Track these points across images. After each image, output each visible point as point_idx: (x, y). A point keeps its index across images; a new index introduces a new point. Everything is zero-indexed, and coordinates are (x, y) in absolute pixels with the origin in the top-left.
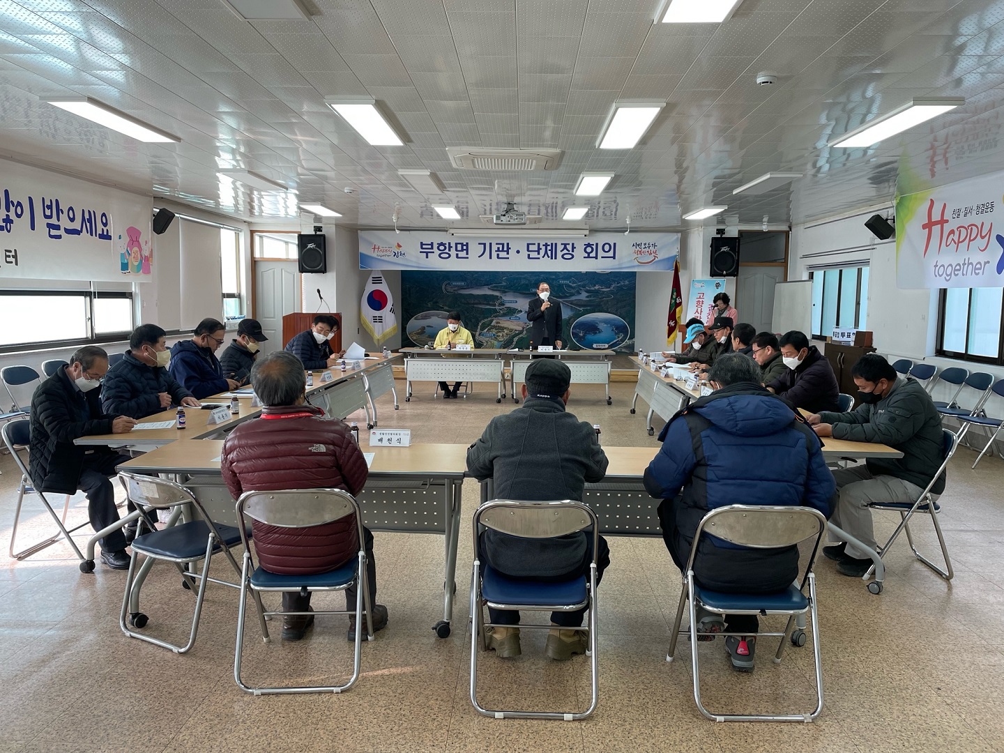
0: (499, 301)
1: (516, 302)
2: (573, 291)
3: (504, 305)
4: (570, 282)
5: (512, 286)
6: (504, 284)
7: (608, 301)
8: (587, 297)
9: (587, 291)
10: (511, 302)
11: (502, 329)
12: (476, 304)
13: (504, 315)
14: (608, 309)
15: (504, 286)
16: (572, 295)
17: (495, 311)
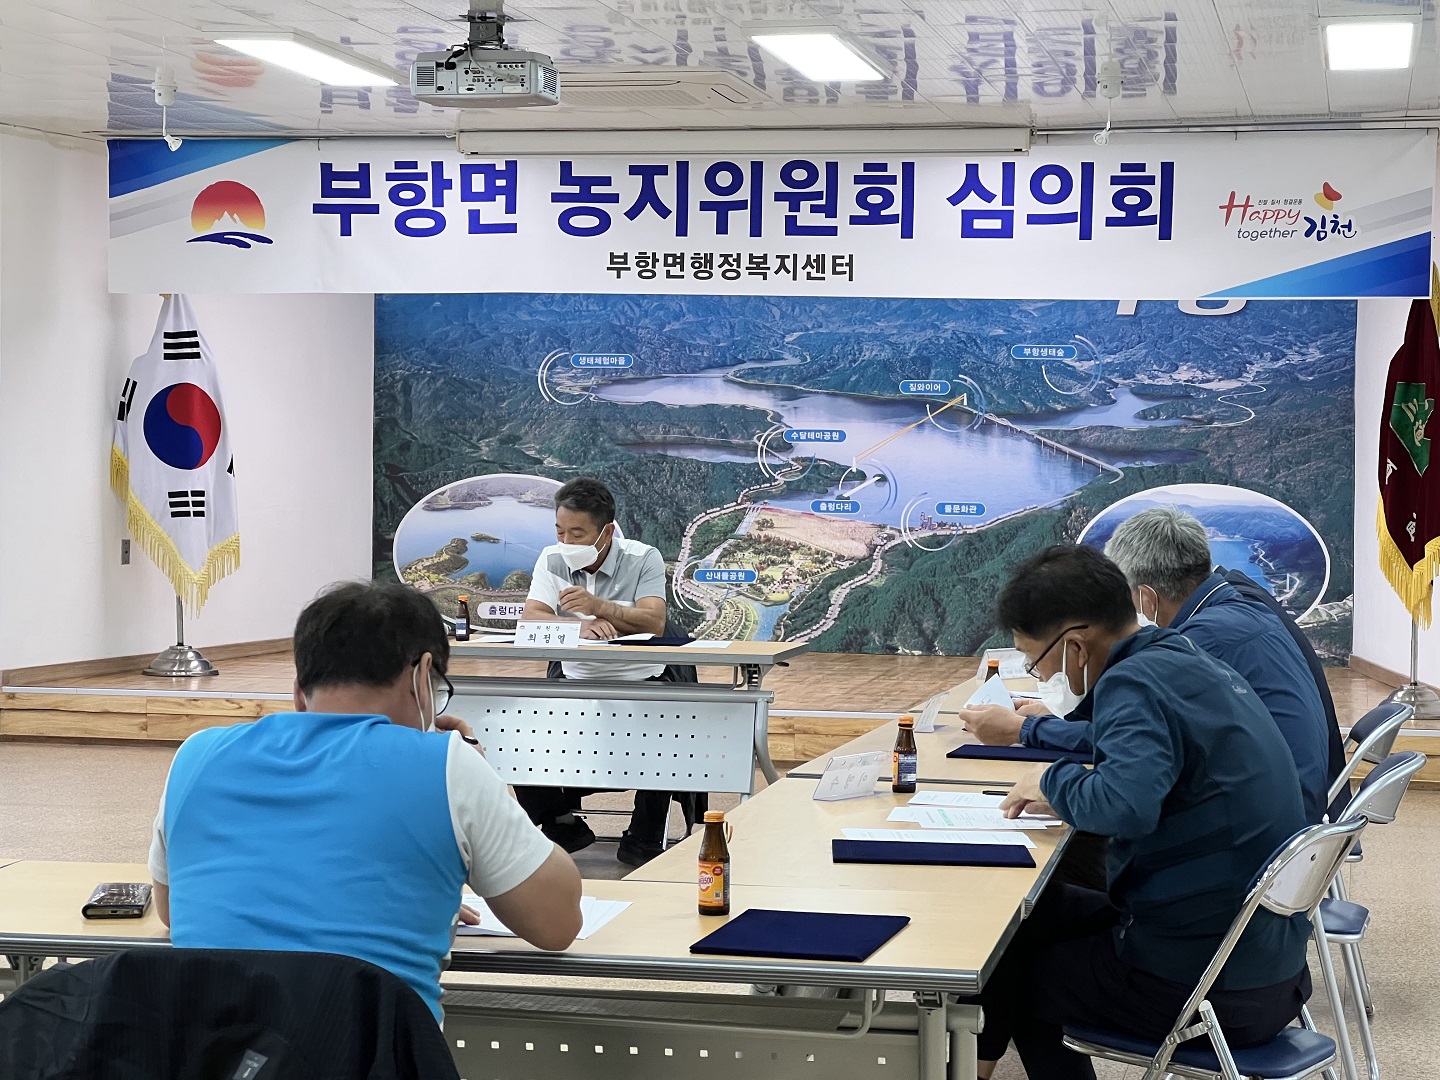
0: (771, 434)
1: (842, 436)
2: (1080, 391)
3: (789, 448)
4: (1069, 353)
5: (822, 371)
6: (790, 360)
7: (1230, 434)
8: (1143, 416)
9: (1141, 392)
10: (820, 436)
11: (785, 549)
12: (676, 444)
13: (792, 491)
14: (1230, 465)
15: (790, 370)
16: (1077, 407)
17: (754, 475)
